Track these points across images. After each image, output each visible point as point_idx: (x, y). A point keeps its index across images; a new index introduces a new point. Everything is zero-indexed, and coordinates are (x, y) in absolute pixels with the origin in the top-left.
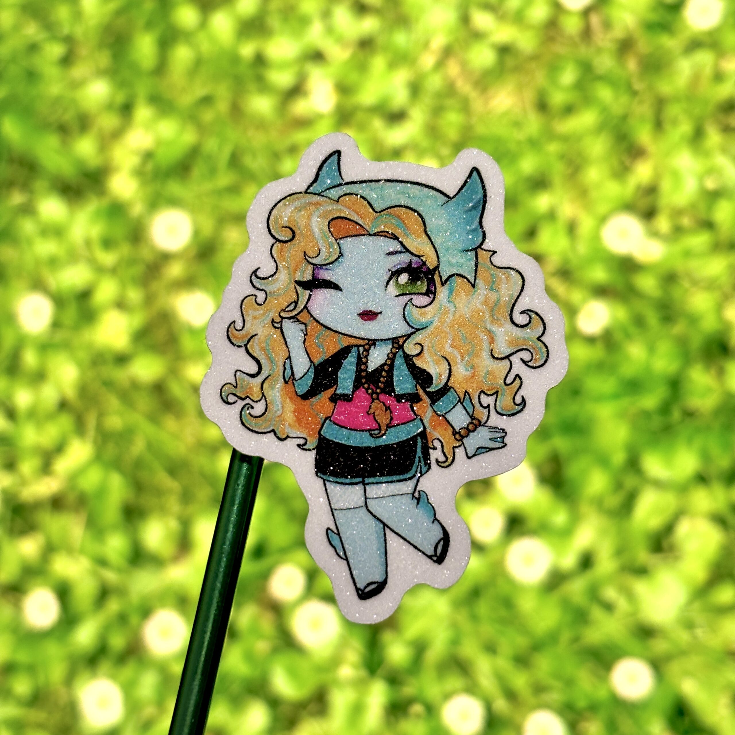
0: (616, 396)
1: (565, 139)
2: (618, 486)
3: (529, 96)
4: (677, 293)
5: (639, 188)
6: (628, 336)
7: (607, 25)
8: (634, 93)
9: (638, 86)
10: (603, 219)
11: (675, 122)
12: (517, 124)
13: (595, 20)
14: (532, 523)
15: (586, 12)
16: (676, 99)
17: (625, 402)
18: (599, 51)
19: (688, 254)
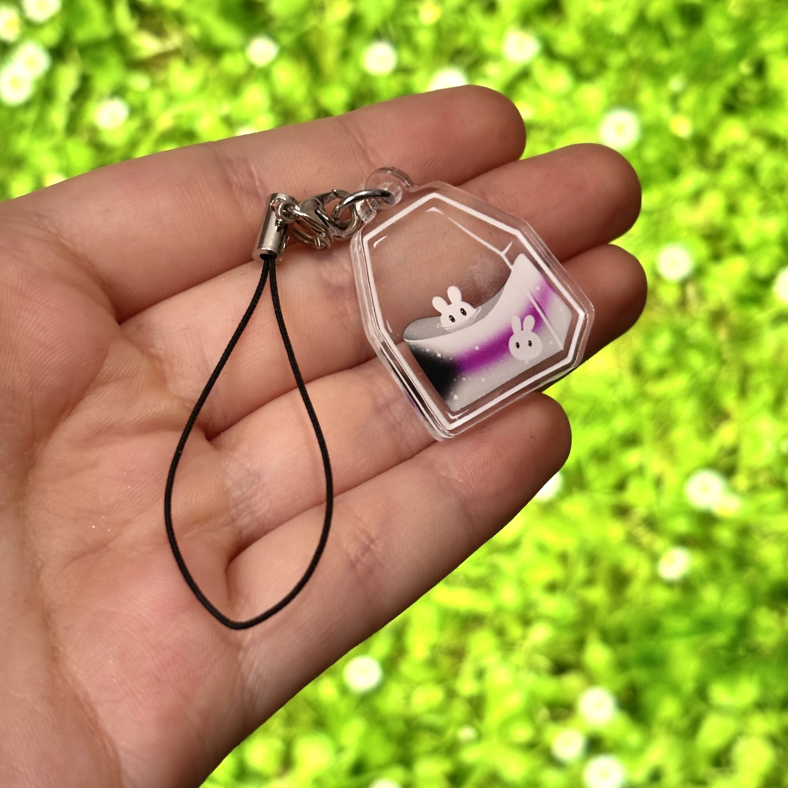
0: (688, 634)
1: (658, 401)
2: (686, 710)
3: (626, 359)
4: (749, 545)
5: (721, 449)
6: (703, 581)
7: (701, 295)
8: (723, 362)
9: (727, 355)
10: (688, 475)
11: (758, 389)
12: (613, 385)
13: (691, 290)
14: (609, 743)
15: (684, 284)
16: (760, 368)
17: (696, 638)
18: (694, 320)
19: (761, 510)
